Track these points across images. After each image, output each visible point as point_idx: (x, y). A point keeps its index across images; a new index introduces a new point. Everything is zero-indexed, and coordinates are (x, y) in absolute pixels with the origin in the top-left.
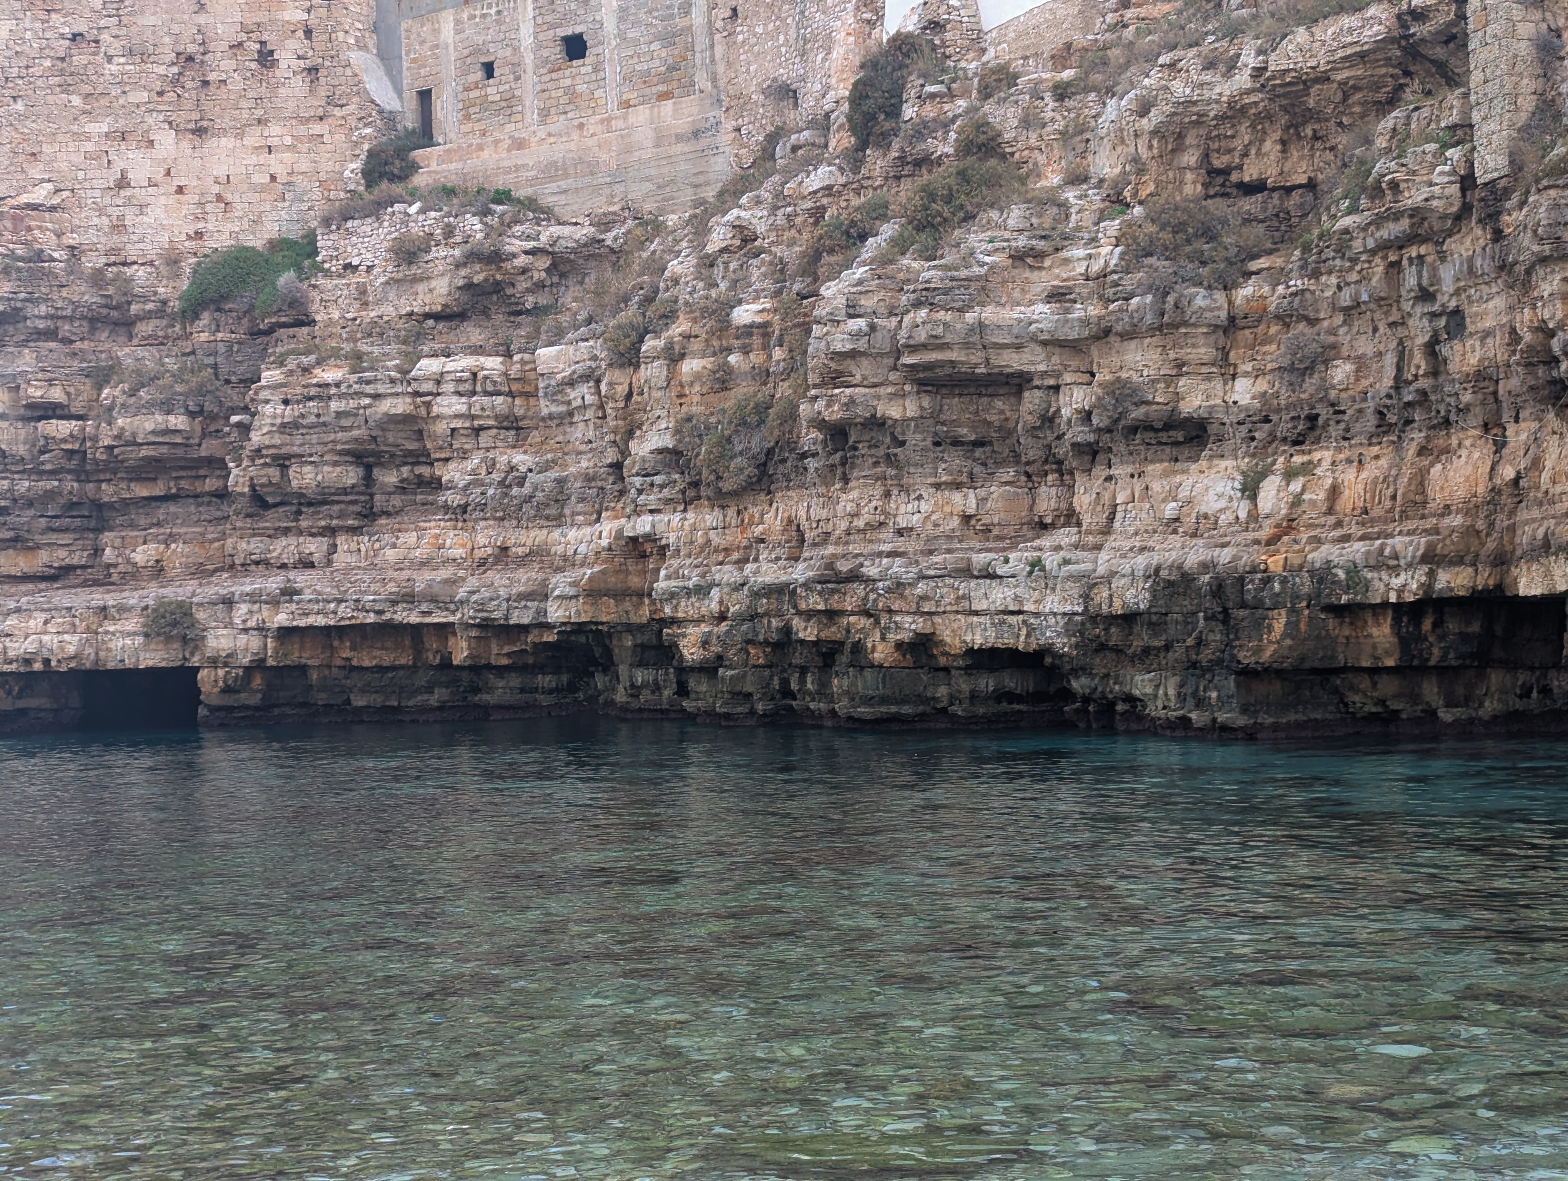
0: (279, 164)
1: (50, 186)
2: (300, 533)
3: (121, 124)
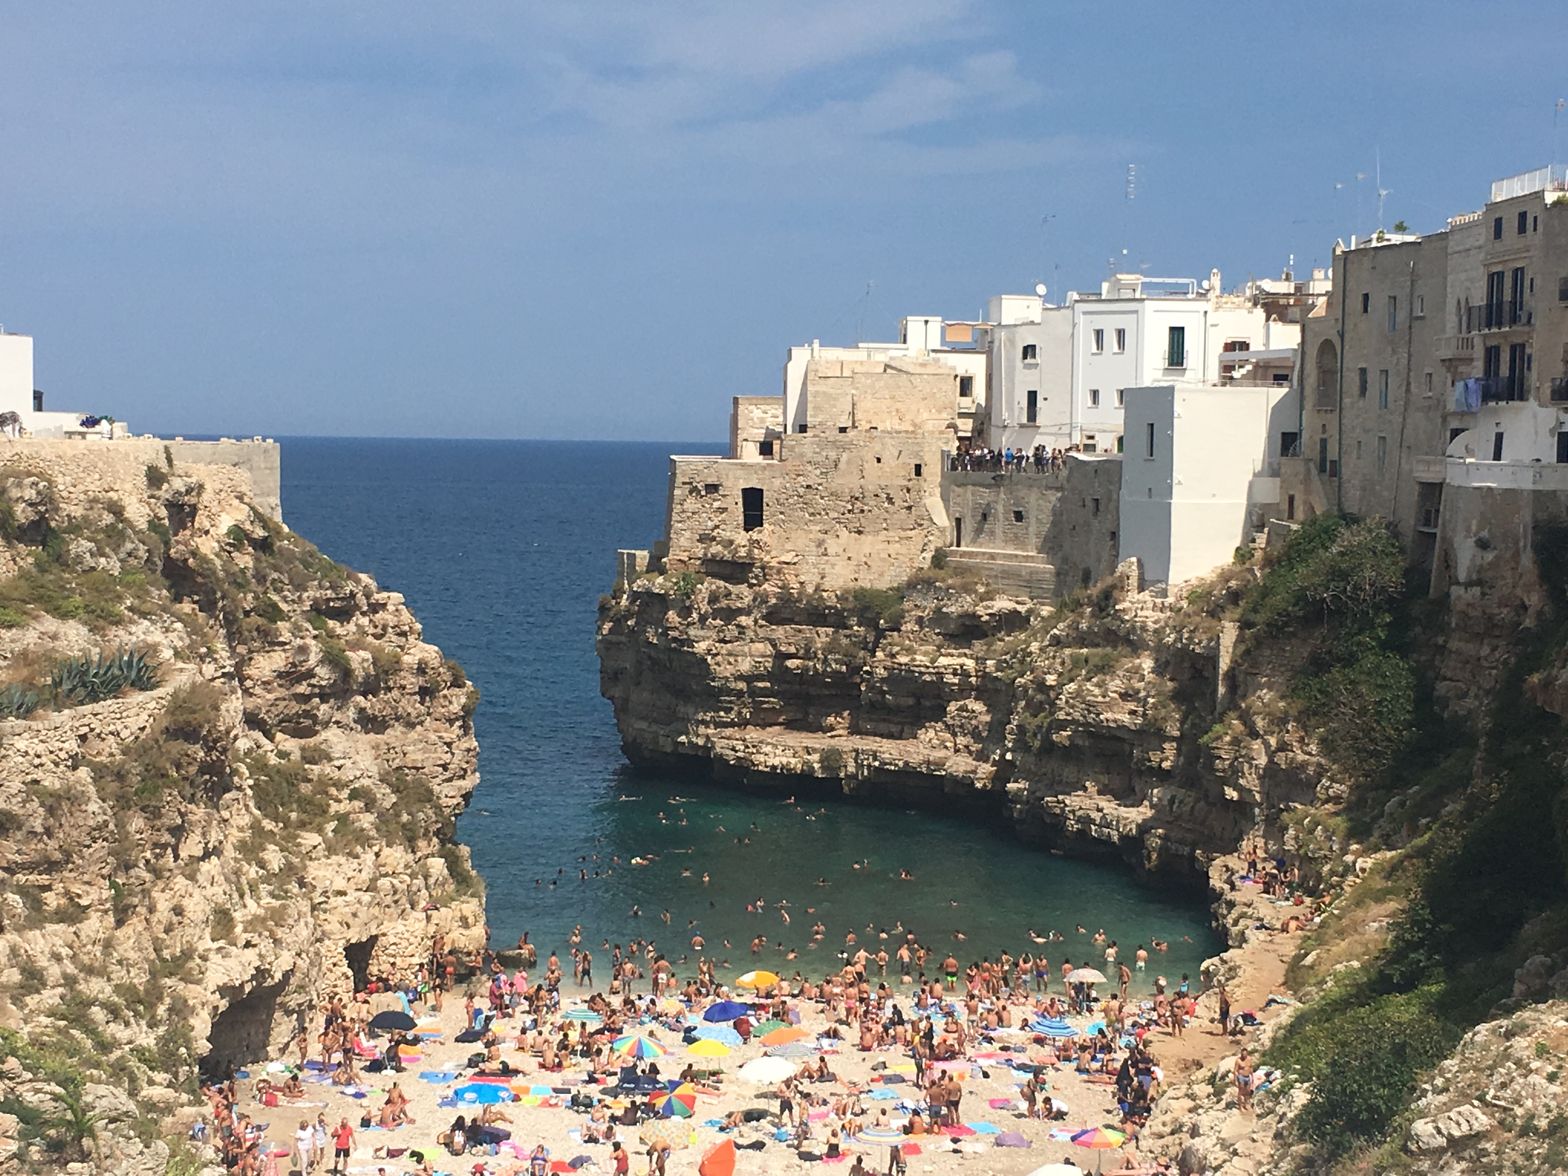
0: (893, 549)
1: (794, 554)
2: (890, 722)
3: (826, 527)
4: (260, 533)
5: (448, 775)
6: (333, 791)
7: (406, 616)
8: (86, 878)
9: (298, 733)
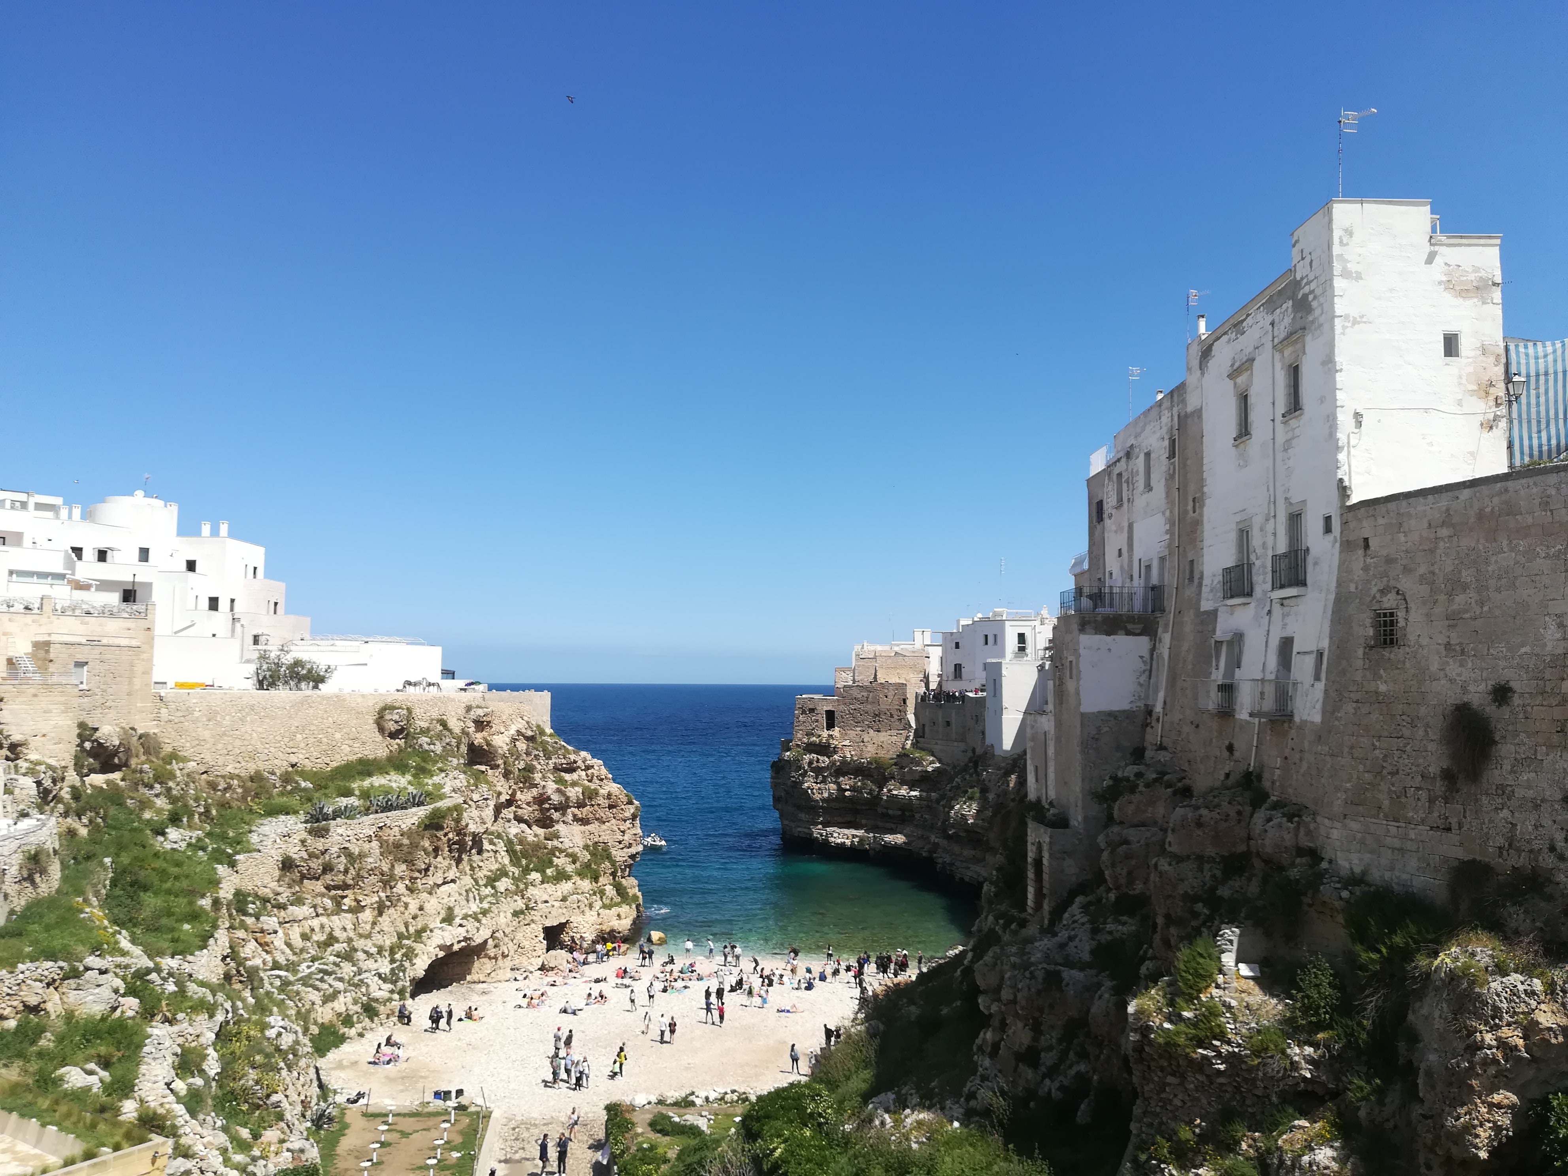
0: (893, 739)
1: (848, 741)
3: (863, 729)
4: (530, 733)
5: (621, 846)
6: (557, 854)
7: (604, 771)
8: (365, 893)
9: (544, 826)
